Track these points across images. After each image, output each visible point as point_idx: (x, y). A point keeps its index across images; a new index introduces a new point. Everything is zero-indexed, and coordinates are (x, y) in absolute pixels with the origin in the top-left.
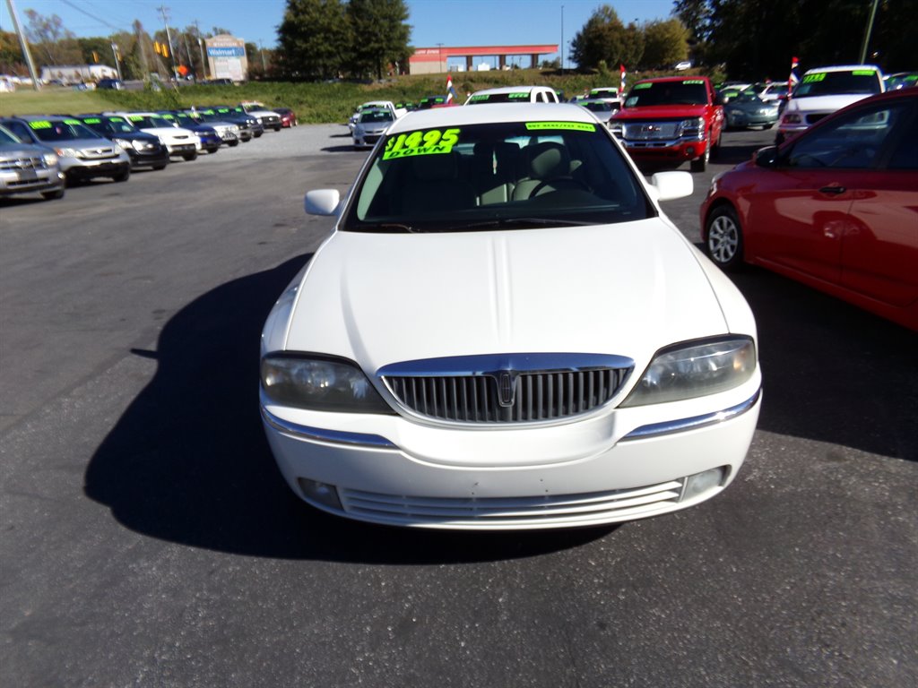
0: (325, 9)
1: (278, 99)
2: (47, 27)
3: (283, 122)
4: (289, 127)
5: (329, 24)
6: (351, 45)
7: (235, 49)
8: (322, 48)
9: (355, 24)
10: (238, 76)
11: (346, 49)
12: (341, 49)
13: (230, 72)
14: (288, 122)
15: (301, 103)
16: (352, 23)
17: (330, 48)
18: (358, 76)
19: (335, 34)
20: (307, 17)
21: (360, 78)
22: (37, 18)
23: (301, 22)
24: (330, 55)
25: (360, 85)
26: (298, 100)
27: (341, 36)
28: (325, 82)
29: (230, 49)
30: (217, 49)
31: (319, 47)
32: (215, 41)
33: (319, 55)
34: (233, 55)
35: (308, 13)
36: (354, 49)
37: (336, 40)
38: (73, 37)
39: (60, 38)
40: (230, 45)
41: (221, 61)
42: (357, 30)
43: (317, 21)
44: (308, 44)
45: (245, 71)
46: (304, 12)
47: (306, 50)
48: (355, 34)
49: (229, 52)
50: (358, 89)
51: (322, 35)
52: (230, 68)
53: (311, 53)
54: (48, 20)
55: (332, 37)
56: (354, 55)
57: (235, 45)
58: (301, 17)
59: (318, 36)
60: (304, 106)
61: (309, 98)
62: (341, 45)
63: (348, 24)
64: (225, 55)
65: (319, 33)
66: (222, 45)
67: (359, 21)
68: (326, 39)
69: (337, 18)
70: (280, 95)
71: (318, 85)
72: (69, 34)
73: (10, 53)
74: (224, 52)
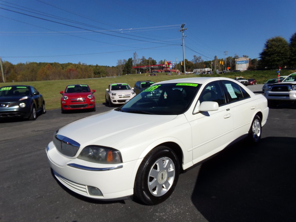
0: (279, 46)
1: (254, 76)
2: (197, 59)
3: (251, 83)
4: (252, 85)
5: (280, 50)
6: (289, 57)
7: (245, 61)
8: (276, 59)
9: (291, 49)
10: (245, 69)
11: (286, 58)
12: (284, 58)
13: (242, 68)
14: (252, 83)
15: (263, 77)
16: (290, 49)
17: (279, 58)
18: (291, 67)
19: (282, 53)
20: (271, 49)
21: (292, 68)
22: (196, 57)
23: (269, 51)
24: (279, 61)
25: (290, 70)
26: (262, 76)
27: (284, 54)
28: (275, 70)
29: (244, 61)
30: (239, 61)
31: (274, 58)
32: (239, 59)
33: (274, 61)
34: (244, 63)
35: (272, 48)
36: (290, 58)
37: (282, 56)
38: (203, 61)
39: (200, 62)
40: (244, 60)
41: (240, 65)
42: (292, 52)
43: (275, 50)
44: (270, 58)
45: (247, 67)
46: (270, 48)
47: (269, 60)
48: (291, 53)
49: (243, 62)
50: (289, 72)
51: (277, 54)
52: (242, 67)
53: (271, 60)
54: (198, 57)
55: (280, 55)
56: (289, 60)
57: (246, 60)
58: (269, 49)
59: (275, 55)
60: (263, 78)
61: (267, 75)
62: (283, 57)
63: (288, 50)
64: (242, 63)
65: (275, 54)
66: (241, 60)
67: (293, 49)
68: (278, 56)
69: (284, 48)
70: (255, 74)
71: (272, 71)
72: (202, 60)
73: (188, 66)
74: (241, 62)
